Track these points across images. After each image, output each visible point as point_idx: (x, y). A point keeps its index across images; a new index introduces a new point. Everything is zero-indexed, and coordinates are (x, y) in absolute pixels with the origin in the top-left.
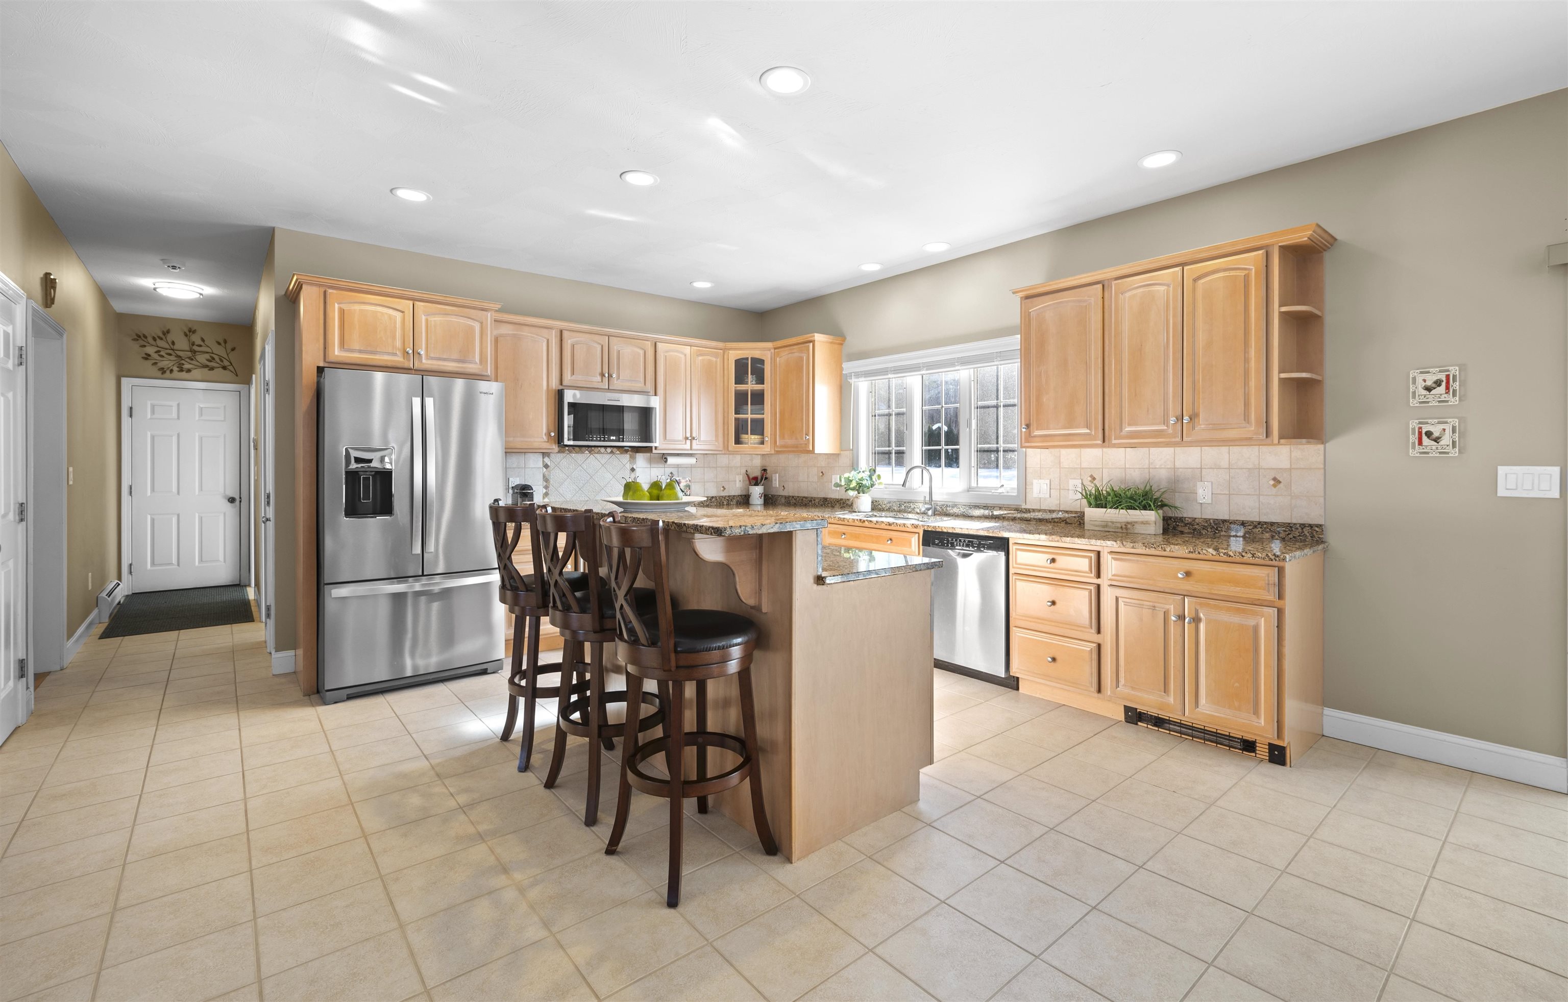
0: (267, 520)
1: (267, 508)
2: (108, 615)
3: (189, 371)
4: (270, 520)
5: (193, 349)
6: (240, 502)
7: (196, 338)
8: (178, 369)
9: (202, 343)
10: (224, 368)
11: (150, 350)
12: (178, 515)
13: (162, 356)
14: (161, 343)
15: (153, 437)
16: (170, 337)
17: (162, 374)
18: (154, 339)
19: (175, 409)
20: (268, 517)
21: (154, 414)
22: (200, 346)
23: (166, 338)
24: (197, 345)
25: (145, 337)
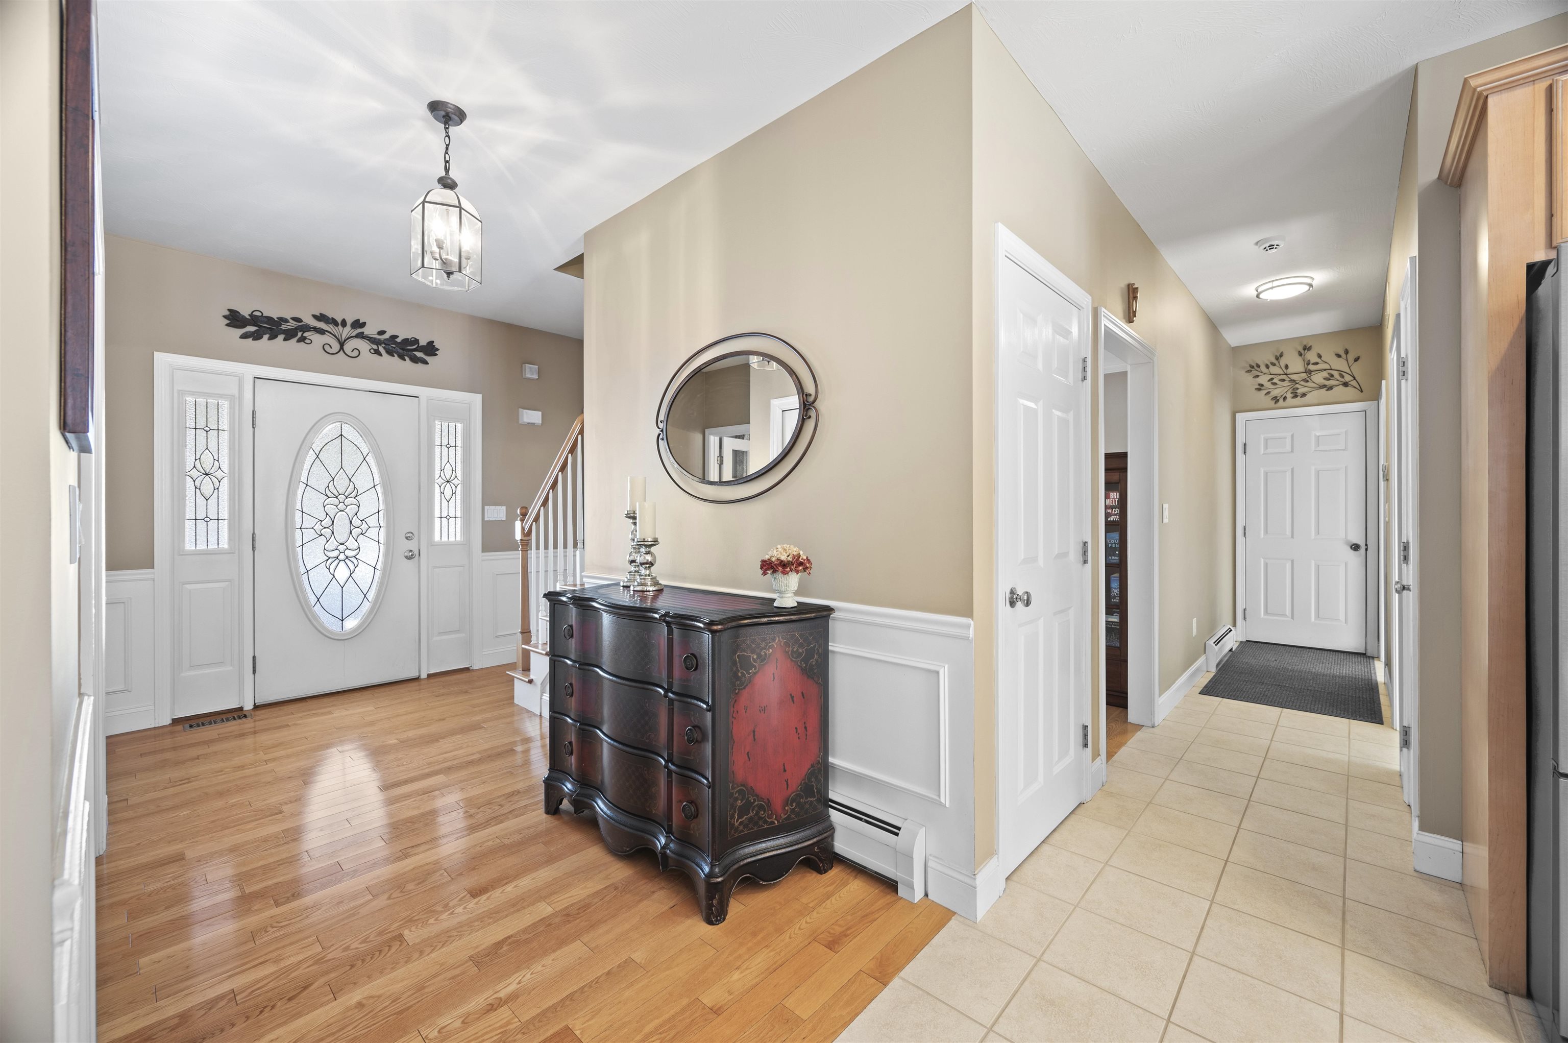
0: (1404, 588)
1: (1404, 566)
2: (1215, 665)
3: (1304, 395)
4: (1409, 589)
5: (1309, 369)
6: (1366, 550)
7: (1312, 356)
8: (1292, 395)
9: (1318, 360)
10: (1346, 384)
11: (1263, 380)
12: (1292, 562)
13: (1275, 384)
14: (1274, 370)
15: (1266, 474)
16: (1283, 362)
17: (1275, 403)
18: (1267, 367)
19: (1288, 441)
20: (1405, 583)
21: (1267, 449)
22: (1316, 364)
23: (1279, 363)
24: (1313, 364)
25: (1258, 366)
